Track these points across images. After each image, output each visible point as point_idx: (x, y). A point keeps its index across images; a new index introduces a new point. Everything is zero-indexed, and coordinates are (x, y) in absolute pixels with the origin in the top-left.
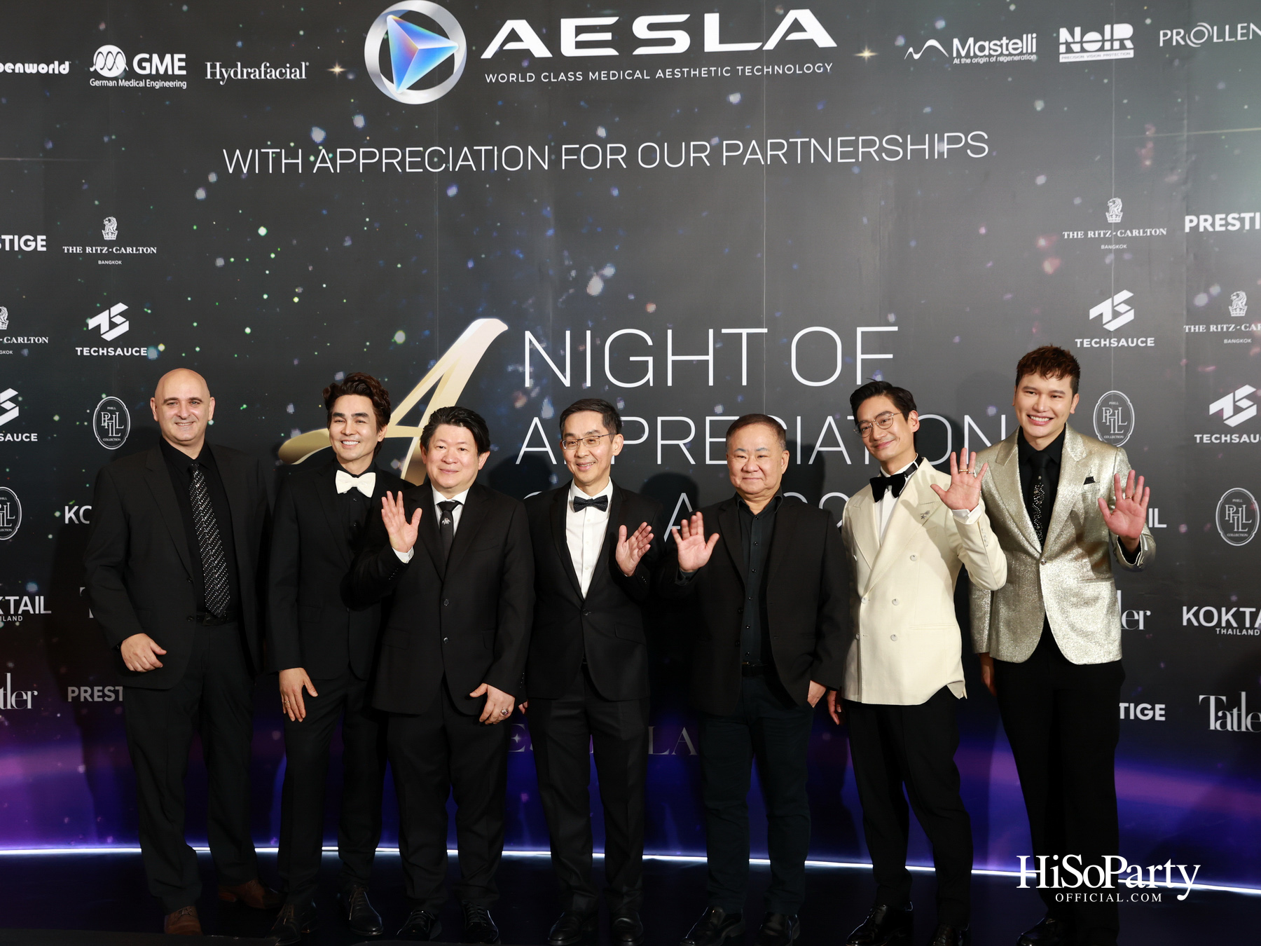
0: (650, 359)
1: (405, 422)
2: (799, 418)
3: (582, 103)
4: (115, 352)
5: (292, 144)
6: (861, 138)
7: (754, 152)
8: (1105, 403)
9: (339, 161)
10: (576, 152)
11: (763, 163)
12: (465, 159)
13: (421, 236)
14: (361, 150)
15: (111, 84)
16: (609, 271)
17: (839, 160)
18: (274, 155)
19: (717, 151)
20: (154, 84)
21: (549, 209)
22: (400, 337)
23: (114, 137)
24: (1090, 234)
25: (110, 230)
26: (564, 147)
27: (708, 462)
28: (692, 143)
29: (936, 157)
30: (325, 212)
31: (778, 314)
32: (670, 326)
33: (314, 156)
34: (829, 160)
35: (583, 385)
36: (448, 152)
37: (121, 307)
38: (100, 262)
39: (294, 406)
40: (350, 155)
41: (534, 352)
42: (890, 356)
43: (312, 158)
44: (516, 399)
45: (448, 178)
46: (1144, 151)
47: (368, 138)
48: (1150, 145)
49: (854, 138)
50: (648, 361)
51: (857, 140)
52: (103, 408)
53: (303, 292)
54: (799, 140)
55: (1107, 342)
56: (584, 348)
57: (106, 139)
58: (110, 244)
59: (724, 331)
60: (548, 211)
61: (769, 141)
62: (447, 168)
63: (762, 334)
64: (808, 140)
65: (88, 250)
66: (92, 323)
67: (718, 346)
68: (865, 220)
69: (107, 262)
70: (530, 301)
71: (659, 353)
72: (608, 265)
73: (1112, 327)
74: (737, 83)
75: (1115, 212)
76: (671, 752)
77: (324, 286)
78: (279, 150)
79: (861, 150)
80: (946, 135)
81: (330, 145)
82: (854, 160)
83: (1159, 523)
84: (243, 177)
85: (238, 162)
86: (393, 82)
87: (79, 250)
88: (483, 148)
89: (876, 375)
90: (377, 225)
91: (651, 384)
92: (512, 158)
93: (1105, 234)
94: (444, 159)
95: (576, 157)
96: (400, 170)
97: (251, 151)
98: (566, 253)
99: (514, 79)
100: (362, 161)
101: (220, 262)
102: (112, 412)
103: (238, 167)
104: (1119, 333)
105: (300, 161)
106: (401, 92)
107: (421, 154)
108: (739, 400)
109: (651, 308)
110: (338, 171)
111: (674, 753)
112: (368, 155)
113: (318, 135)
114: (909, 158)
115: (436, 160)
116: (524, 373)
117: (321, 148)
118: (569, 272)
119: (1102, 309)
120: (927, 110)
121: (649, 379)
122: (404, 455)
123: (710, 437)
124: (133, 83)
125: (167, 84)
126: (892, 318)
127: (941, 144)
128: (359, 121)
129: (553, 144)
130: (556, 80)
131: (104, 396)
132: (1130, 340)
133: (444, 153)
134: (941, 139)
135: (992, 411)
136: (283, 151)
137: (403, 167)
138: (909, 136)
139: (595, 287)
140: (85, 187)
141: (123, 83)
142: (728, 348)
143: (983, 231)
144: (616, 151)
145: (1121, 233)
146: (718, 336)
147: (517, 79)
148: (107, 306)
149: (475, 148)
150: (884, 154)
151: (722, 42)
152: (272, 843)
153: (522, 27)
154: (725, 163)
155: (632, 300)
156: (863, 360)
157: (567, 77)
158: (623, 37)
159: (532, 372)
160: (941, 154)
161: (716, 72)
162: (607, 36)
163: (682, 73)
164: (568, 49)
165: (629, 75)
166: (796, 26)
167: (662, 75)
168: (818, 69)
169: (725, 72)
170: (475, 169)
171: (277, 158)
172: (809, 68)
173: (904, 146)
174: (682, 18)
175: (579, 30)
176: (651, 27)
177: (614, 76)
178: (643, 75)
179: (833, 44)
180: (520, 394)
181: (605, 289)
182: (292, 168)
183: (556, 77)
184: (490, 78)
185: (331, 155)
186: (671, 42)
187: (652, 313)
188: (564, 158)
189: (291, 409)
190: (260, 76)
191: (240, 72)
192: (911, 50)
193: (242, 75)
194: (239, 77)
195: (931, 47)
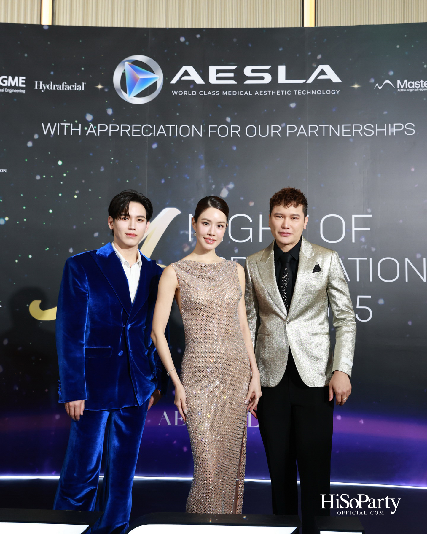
0: (251, 229)
3: (219, 106)
6: (354, 125)
7: (302, 131)
9: (99, 130)
10: (216, 129)
11: (306, 136)
12: (161, 131)
13: (139, 167)
14: (110, 125)
16: (231, 186)
17: (343, 135)
18: (67, 126)
19: (284, 130)
20: (9, 91)
21: (202, 155)
26: (210, 126)
28: (272, 126)
29: (390, 135)
30: (91, 154)
31: (313, 208)
32: (261, 213)
34: (338, 135)
36: (153, 127)
39: (73, 249)
40: (104, 128)
42: (369, 229)
43: (86, 128)
44: (184, 248)
45: (153, 139)
47: (114, 120)
49: (350, 125)
50: (250, 230)
51: (352, 126)
53: (80, 193)
54: (324, 126)
60: (202, 156)
61: (309, 126)
62: (152, 135)
64: (328, 125)
68: (356, 164)
70: (192, 200)
71: (255, 226)
74: (293, 98)
77: (90, 190)
78: (69, 124)
79: (354, 131)
80: (394, 124)
81: (95, 122)
82: (350, 136)
84: (51, 136)
85: (49, 129)
86: (126, 92)
88: (170, 126)
89: (362, 238)
90: (117, 161)
91: (251, 241)
92: (185, 131)
94: (151, 130)
95: (215, 131)
96: (129, 135)
97: (56, 124)
98: (210, 177)
99: (186, 94)
100: (110, 130)
101: (38, 177)
103: (49, 131)
105: (80, 130)
106: (131, 98)
107: (140, 128)
109: (252, 204)
110: (99, 135)
112: (113, 128)
113: (89, 117)
114: (377, 135)
115: (147, 131)
116: (188, 235)
118: (212, 186)
121: (250, 239)
125: (16, 91)
127: (392, 129)
128: (110, 111)
130: (206, 95)
133: (151, 127)
134: (392, 126)
135: (418, 256)
136: (72, 125)
137: (131, 134)
138: (377, 125)
139: (224, 193)
143: (413, 170)
144: (235, 129)
147: (188, 94)
149: (166, 125)
150: (365, 133)
151: (287, 78)
152: (53, 474)
153: (190, 69)
154: (288, 136)
155: (242, 200)
156: (355, 231)
157: (212, 93)
158: (239, 75)
159: (192, 234)
160: (392, 133)
161: (284, 93)
162: (232, 75)
163: (268, 93)
164: (213, 80)
165: (242, 93)
166: (322, 73)
167: (258, 94)
168: (333, 92)
169: (288, 93)
170: (166, 136)
171: (69, 128)
172: (329, 92)
173: (374, 129)
174: (268, 67)
175: (218, 71)
176: (253, 71)
177: (235, 93)
178: (248, 93)
179: (340, 81)
180: (187, 245)
181: (229, 195)
182: (76, 133)
183: (206, 93)
184: (174, 93)
185: (95, 127)
186: (262, 78)
187: (252, 207)
188: (210, 131)
189: (71, 251)
190: (62, 88)
191: (52, 86)
192: (377, 85)
193: (53, 88)
194: (51, 88)
195: (387, 84)
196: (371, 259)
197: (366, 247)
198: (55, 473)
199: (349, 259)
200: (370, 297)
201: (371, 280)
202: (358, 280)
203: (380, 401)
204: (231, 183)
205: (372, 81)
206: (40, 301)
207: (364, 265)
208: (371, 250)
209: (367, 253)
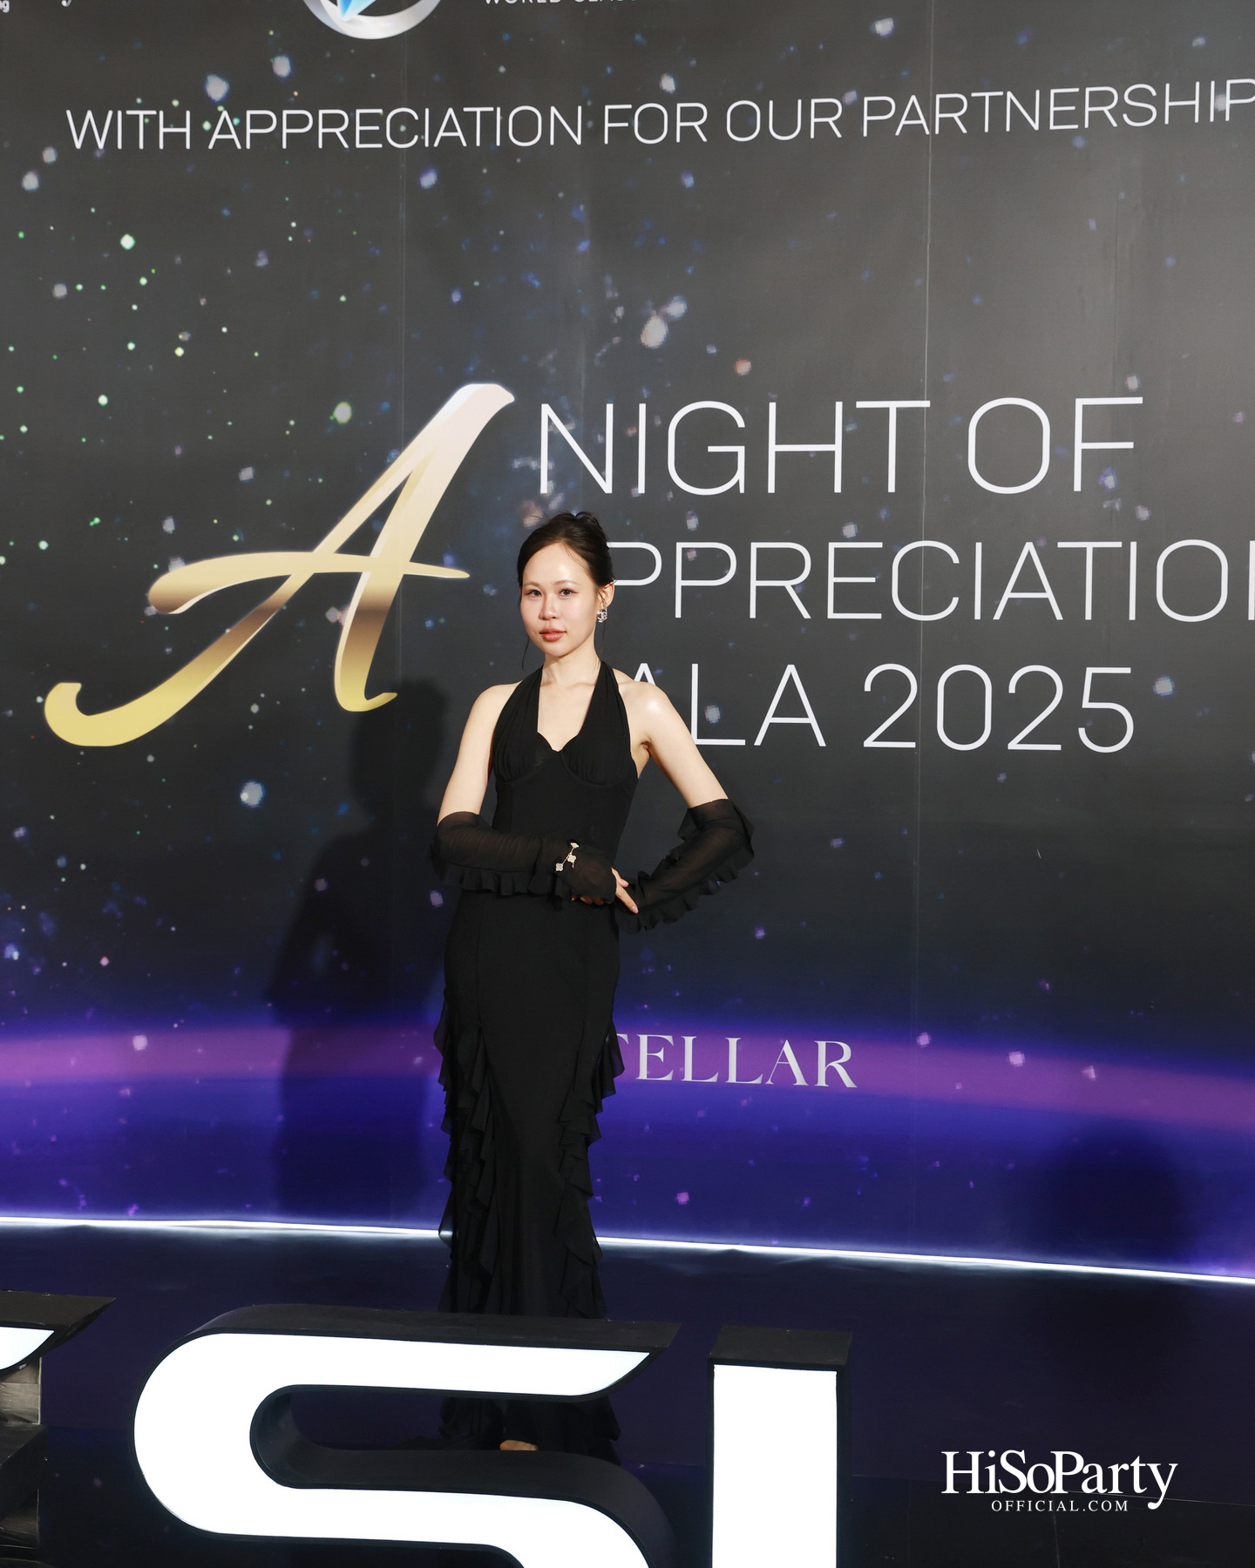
0: (741, 450)
2: (979, 546)
3: (638, 39)
6: (1088, 90)
7: (913, 115)
9: (249, 131)
10: (626, 116)
11: (927, 132)
12: (450, 128)
13: (377, 252)
14: (285, 113)
16: (677, 308)
17: (1052, 127)
18: (147, 120)
19: (851, 117)
21: (582, 207)
22: (343, 413)
26: (607, 108)
27: (831, 615)
28: (814, 101)
29: (1211, 119)
30: (226, 212)
31: (947, 378)
32: (774, 396)
33: (210, 122)
34: (1036, 126)
35: (633, 491)
36: (422, 116)
39: (174, 521)
40: (266, 121)
41: (555, 437)
42: (1130, 445)
43: (207, 126)
44: (526, 513)
45: (423, 157)
47: (296, 94)
49: (1077, 90)
50: (736, 454)
51: (1082, 92)
53: (191, 340)
54: (987, 95)
56: (635, 431)
59: (860, 405)
60: (580, 211)
61: (939, 97)
62: (421, 142)
63: (921, 409)
64: (1001, 93)
67: (850, 428)
68: (1092, 224)
70: (550, 357)
71: (755, 440)
72: (675, 298)
76: (764, 1080)
77: (224, 330)
78: (154, 112)
79: (1088, 109)
80: (1229, 83)
81: (236, 105)
82: (1076, 127)
84: (98, 155)
85: (90, 130)
88: (478, 110)
89: (1106, 476)
90: (308, 233)
91: (742, 490)
92: (525, 126)
94: (417, 127)
95: (626, 125)
96: (346, 146)
97: (110, 113)
98: (608, 280)
100: (285, 131)
101: (60, 291)
103: (90, 138)
105: (187, 130)
107: (379, 120)
108: (883, 517)
109: (744, 368)
110: (248, 146)
111: (769, 1082)
112: (296, 121)
113: (216, 88)
114: (1167, 121)
115: (403, 128)
116: (538, 472)
118: (613, 310)
120: (1199, 42)
121: (738, 483)
122: (343, 601)
123: (835, 576)
126: (1133, 383)
127: (1220, 98)
128: (282, 67)
129: (589, 103)
133: (416, 117)
134: (1220, 90)
136: (161, 113)
137: (350, 139)
138: (1168, 87)
139: (655, 333)
142: (867, 431)
144: (691, 115)
146: (849, 412)
149: (466, 109)
150: (1125, 116)
152: (131, 1212)
154: (865, 134)
155: (713, 354)
156: (1084, 451)
159: (551, 468)
160: (1220, 114)
170: (464, 144)
171: (152, 125)
173: (1159, 102)
180: (533, 505)
181: (670, 337)
182: (175, 140)
185: (236, 121)
187: (744, 376)
188: (607, 125)
189: (169, 526)
196: (1134, 545)
197: (1117, 506)
198: (136, 1212)
199: (1061, 545)
200: (1127, 670)
201: (1132, 616)
202: (1088, 616)
203: (1152, 1007)
207: (1111, 565)
208: (1134, 514)
209: (1122, 527)
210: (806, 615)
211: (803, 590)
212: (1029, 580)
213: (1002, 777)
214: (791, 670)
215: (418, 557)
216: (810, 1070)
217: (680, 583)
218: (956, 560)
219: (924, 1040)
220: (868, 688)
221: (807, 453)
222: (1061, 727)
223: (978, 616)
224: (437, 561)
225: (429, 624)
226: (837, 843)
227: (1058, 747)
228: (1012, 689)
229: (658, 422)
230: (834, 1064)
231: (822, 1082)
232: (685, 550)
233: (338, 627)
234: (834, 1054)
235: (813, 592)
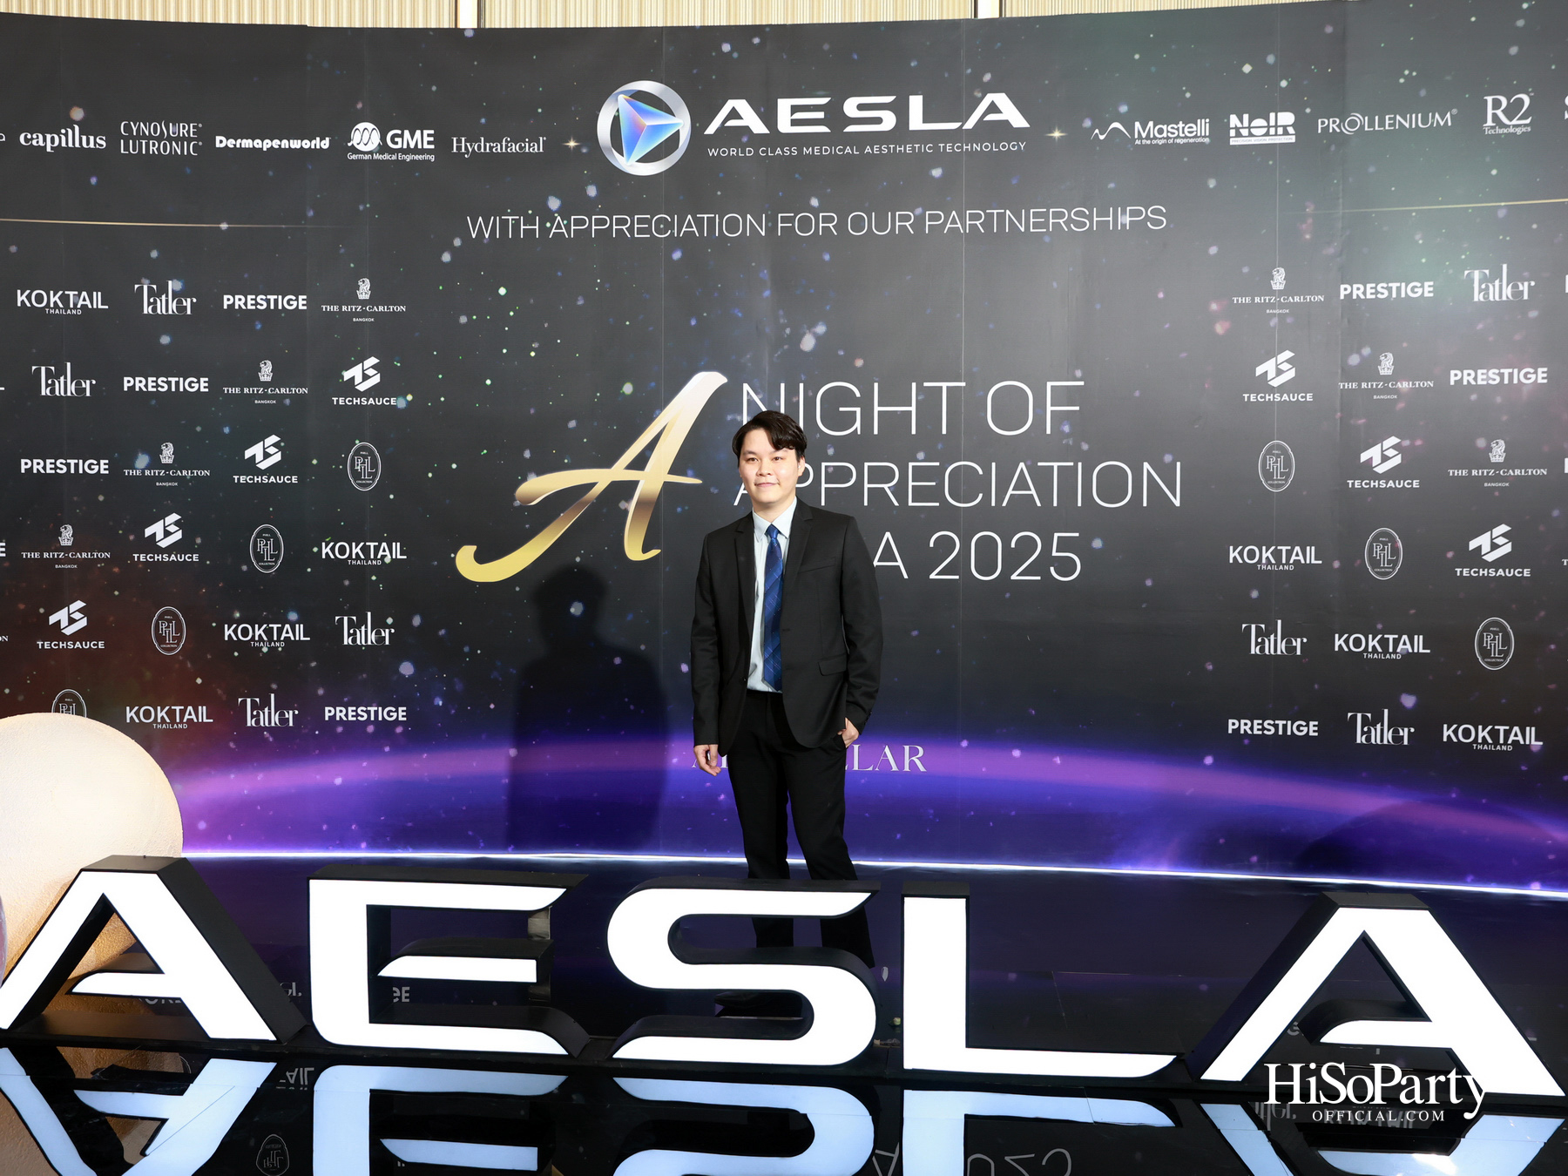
0: (858, 410)
1: (631, 466)
2: (994, 464)
3: (797, 176)
4: (368, 401)
5: (530, 212)
6: (1051, 210)
7: (954, 222)
8: (1269, 452)
9: (573, 228)
10: (791, 220)
11: (962, 232)
12: (689, 226)
13: (647, 296)
14: (594, 217)
15: (367, 157)
16: (821, 329)
17: (1032, 230)
18: (514, 222)
19: (920, 220)
20: (406, 157)
21: (765, 272)
22: (628, 389)
23: (368, 206)
24: (1257, 300)
25: (364, 290)
26: (780, 215)
27: (911, 504)
28: (897, 213)
29: (1119, 228)
30: (559, 274)
31: (975, 369)
32: (877, 379)
33: (550, 223)
34: (1023, 230)
36: (673, 219)
37: (373, 361)
38: (354, 320)
39: (530, 452)
40: (582, 222)
41: (750, 402)
42: (1077, 408)
43: (548, 225)
45: (673, 243)
46: (1304, 226)
47: (600, 207)
48: (1310, 221)
49: (1045, 210)
50: (855, 412)
51: (1048, 212)
52: (357, 453)
53: (540, 347)
54: (995, 211)
55: (1271, 397)
56: (797, 399)
57: (361, 208)
58: (364, 303)
59: (926, 384)
60: (765, 274)
61: (968, 212)
62: (672, 234)
63: (961, 387)
64: (1003, 211)
65: (344, 308)
66: (347, 375)
67: (920, 398)
68: (1055, 284)
69: (361, 320)
70: (748, 356)
71: (866, 404)
73: (1275, 383)
74: (937, 158)
75: (1279, 280)
76: (874, 768)
77: (559, 341)
78: (518, 218)
79: (1051, 221)
80: (1128, 208)
81: (565, 212)
82: (1045, 230)
83: (1316, 559)
84: (485, 241)
85: (481, 228)
86: (622, 154)
87: (336, 308)
88: (705, 216)
89: (1064, 426)
90: (607, 286)
91: (859, 433)
92: (733, 225)
93: (1270, 300)
94: (670, 226)
95: (791, 225)
96: (629, 236)
97: (492, 218)
98: (781, 312)
99: (735, 153)
100: (594, 227)
101: (463, 319)
102: (365, 457)
103: (480, 232)
104: (1282, 389)
105: (537, 227)
106: (630, 164)
107: (648, 221)
108: (940, 448)
109: (859, 363)
110: (572, 237)
111: (877, 769)
112: (599, 222)
113: (554, 203)
114: (1095, 229)
115: (662, 226)
117: (556, 215)
118: (784, 330)
119: (1268, 367)
120: (1112, 185)
121: (857, 429)
122: (631, 497)
123: (913, 481)
124: (386, 157)
125: (417, 157)
126: (1079, 373)
127: (1124, 217)
128: (592, 191)
129: (769, 213)
130: (773, 154)
131: (357, 442)
132: (1291, 395)
133: (670, 220)
134: (1124, 212)
135: (1168, 458)
136: (522, 218)
137: (631, 232)
138: (1095, 210)
139: (808, 343)
140: (342, 251)
141: (376, 157)
142: (929, 401)
143: (1161, 295)
144: (827, 220)
145: (1284, 299)
146: (920, 389)
147: (737, 153)
148: (361, 360)
149: (698, 216)
150: (1072, 225)
151: (925, 121)
152: (510, 849)
153: (742, 106)
154: (927, 232)
155: (842, 355)
156: (1052, 411)
157: (783, 152)
158: (835, 116)
160: (1124, 226)
161: (920, 148)
162: (821, 115)
163: (889, 149)
164: (784, 126)
165: (840, 150)
166: (993, 108)
167: (870, 151)
168: (1013, 147)
169: (928, 148)
170: (697, 235)
171: (516, 225)
172: (1005, 146)
173: (1090, 218)
174: (889, 99)
175: (795, 109)
176: (861, 107)
177: (826, 151)
178: (852, 151)
179: (1026, 125)
181: (817, 345)
182: (531, 232)
183: (773, 151)
184: (712, 152)
185: (565, 222)
186: (878, 121)
187: (860, 368)
188: (780, 225)
189: (527, 454)
190: (501, 149)
191: (484, 146)
192: (1097, 131)
193: (485, 149)
194: (482, 150)
195: (1115, 129)
196: (1080, 464)
197: (1071, 443)
198: (513, 849)
199: (1039, 464)
200: (1077, 535)
201: (1079, 504)
202: (1055, 504)
203: (1091, 723)
204: (820, 323)
205: (1087, 123)
206: (474, 548)
207: (1067, 476)
208: (1080, 447)
209: (1074, 454)
210: (896, 504)
211: (895, 490)
212: (1022, 484)
213: (1008, 595)
214: (888, 535)
215: (672, 472)
216: (900, 763)
217: (824, 486)
218: (981, 472)
219: (964, 744)
220: (932, 545)
221: (896, 411)
222: (1040, 567)
223: (993, 504)
224: (684, 474)
225: (679, 510)
226: (915, 633)
227: (1039, 578)
228: (1013, 545)
229: (811, 394)
230: (913, 758)
231: (907, 768)
232: (826, 467)
233: (626, 512)
234: (913, 752)
235: (900, 490)
